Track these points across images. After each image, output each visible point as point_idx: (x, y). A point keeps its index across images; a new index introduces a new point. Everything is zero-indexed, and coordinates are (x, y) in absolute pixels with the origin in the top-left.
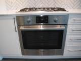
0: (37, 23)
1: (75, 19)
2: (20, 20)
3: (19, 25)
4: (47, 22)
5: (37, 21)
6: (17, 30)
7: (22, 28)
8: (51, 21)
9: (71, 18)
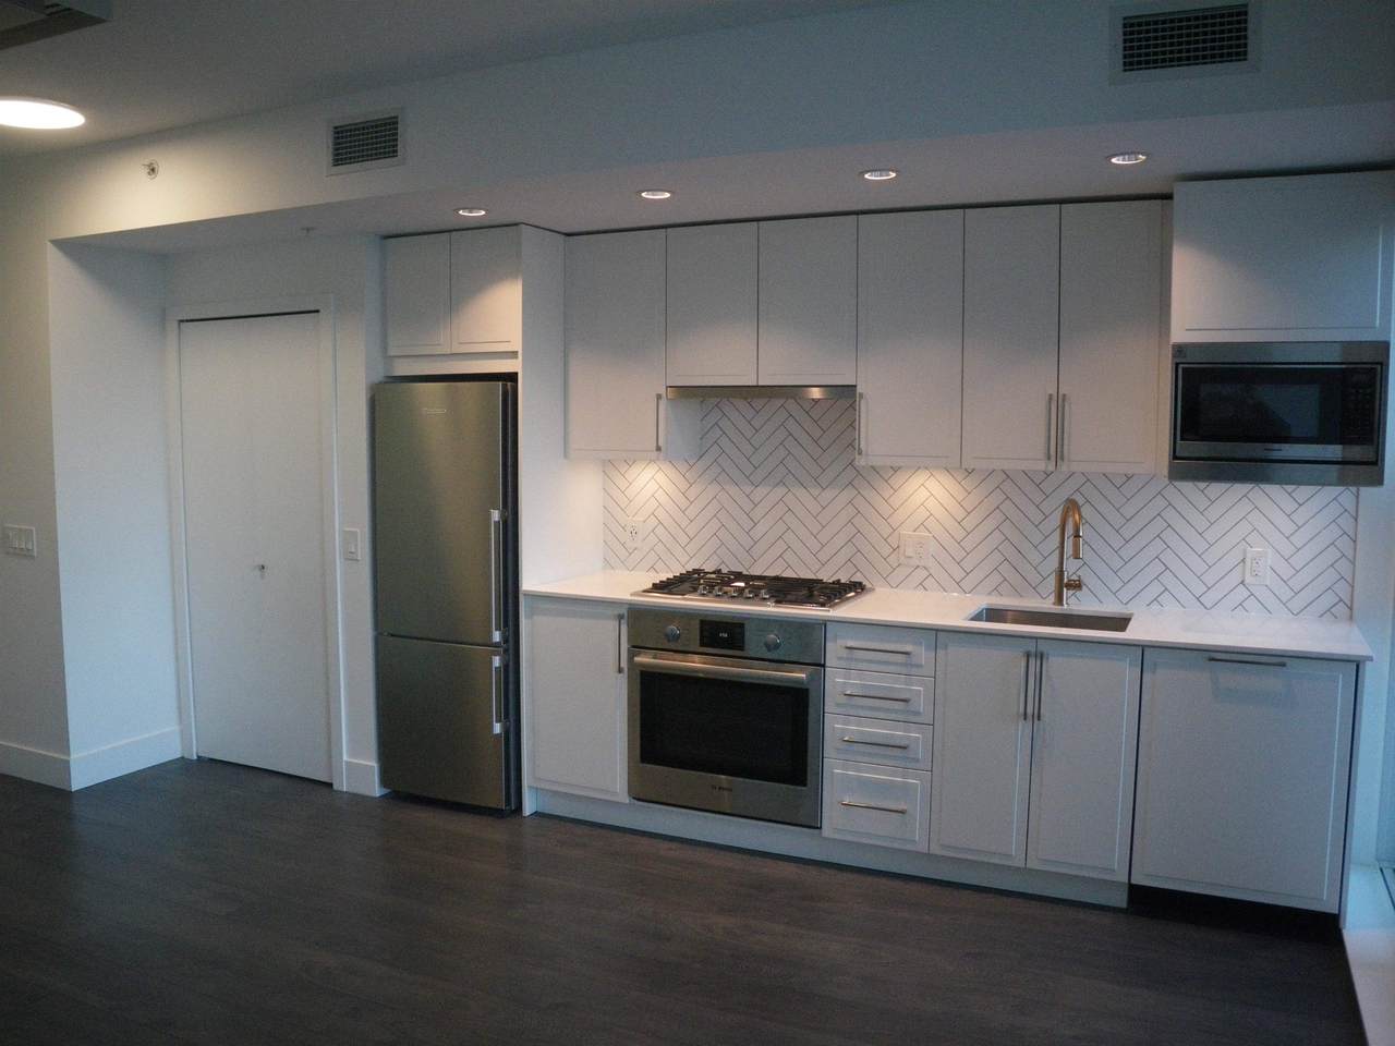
0: (702, 644)
1: (851, 643)
2: (641, 623)
3: (636, 648)
4: (741, 648)
5: (702, 637)
6: (624, 664)
7: (644, 659)
8: (753, 645)
9: (835, 638)
